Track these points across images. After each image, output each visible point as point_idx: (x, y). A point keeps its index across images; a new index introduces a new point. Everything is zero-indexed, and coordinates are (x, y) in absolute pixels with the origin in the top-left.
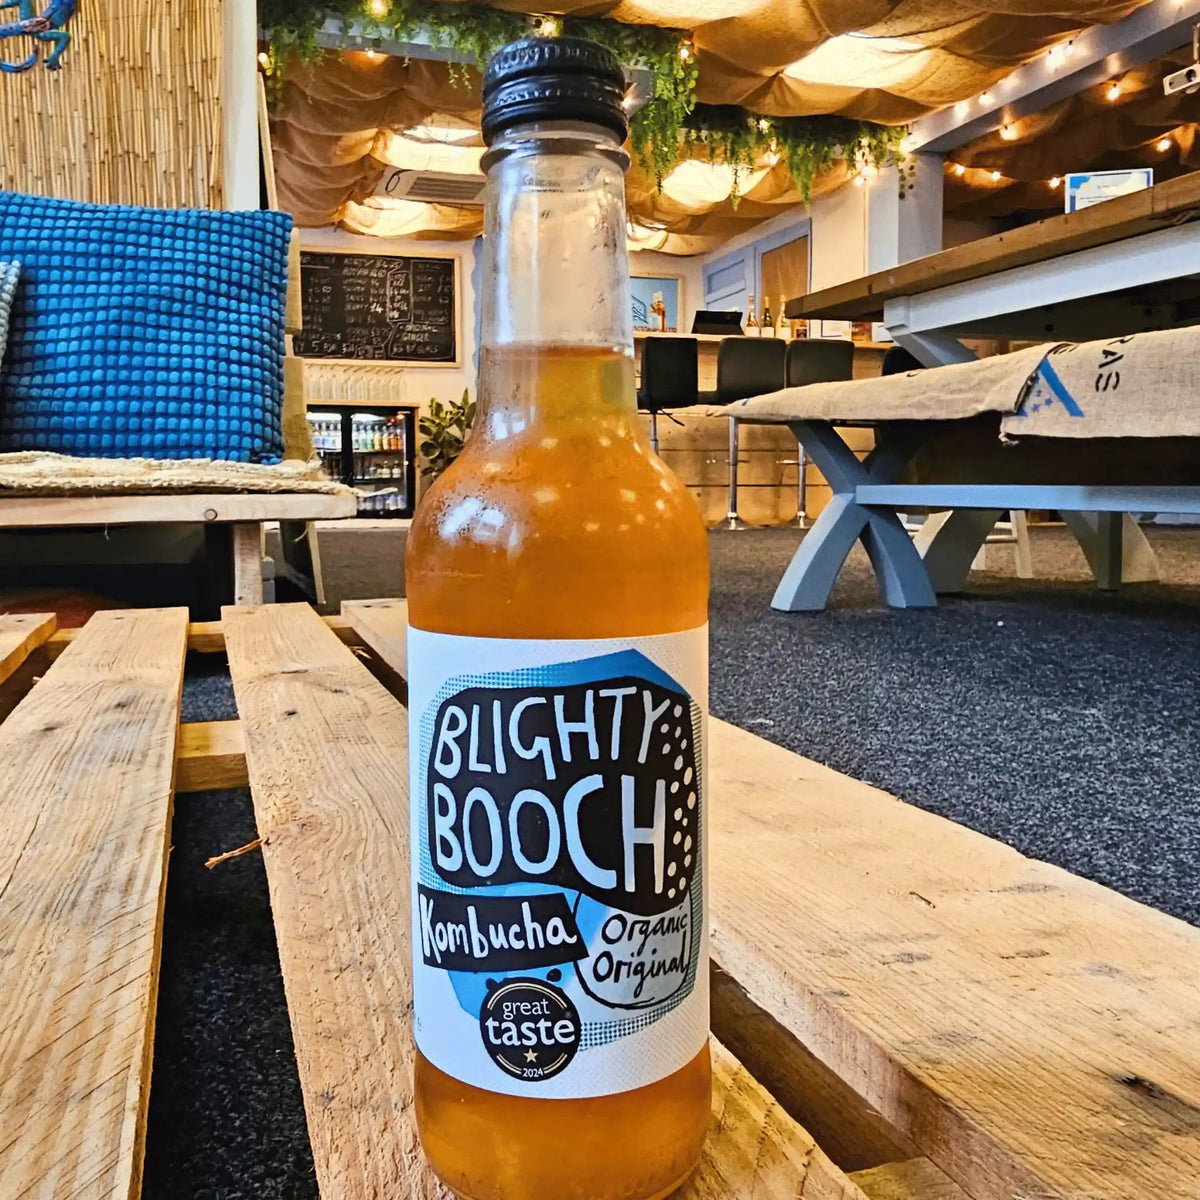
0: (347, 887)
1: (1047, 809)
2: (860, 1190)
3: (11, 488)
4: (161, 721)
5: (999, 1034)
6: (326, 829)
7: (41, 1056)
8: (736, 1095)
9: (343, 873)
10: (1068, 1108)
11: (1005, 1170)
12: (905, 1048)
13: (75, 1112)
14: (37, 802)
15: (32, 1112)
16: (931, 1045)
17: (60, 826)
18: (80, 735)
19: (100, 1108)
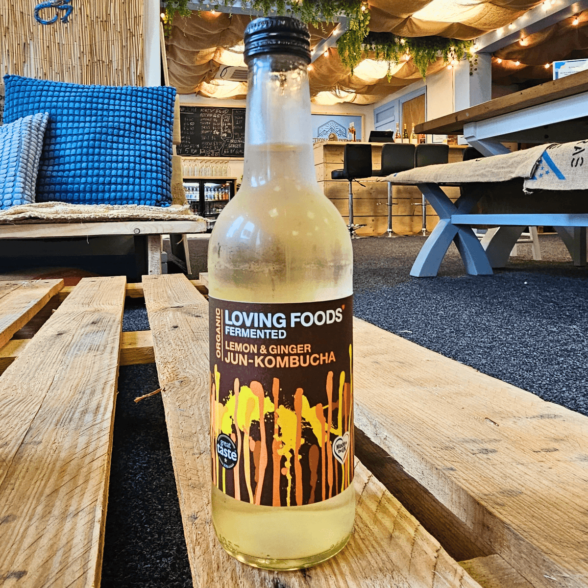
0: (203, 413)
1: (553, 376)
2: (465, 571)
3: (43, 219)
4: (113, 330)
5: (534, 491)
6: (192, 383)
7: (54, 495)
8: (399, 520)
9: (201, 406)
10: (572, 530)
11: (540, 562)
12: (486, 497)
13: (70, 523)
14: (53, 370)
15: (50, 522)
16: (498, 495)
17: (64, 381)
18: (75, 338)
19: (82, 520)
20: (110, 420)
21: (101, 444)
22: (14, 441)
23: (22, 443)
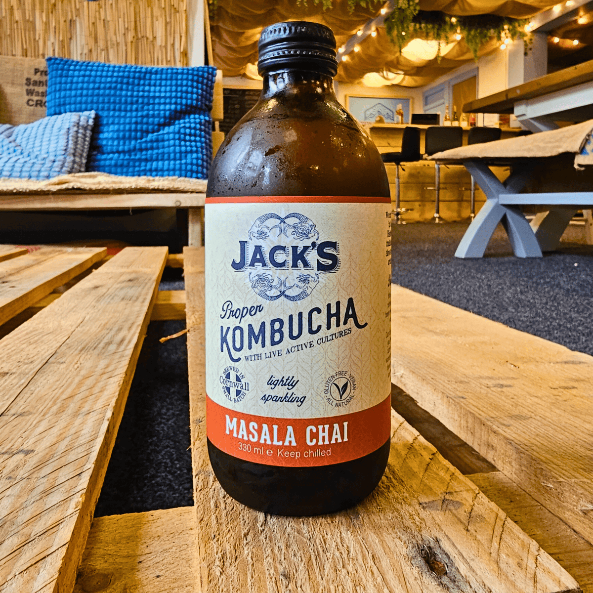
5: (544, 417)
7: (70, 399)
11: (538, 472)
12: (492, 419)
14: (86, 312)
16: (506, 419)
17: (94, 320)
18: (110, 290)
19: (92, 419)
20: (132, 350)
21: (121, 366)
22: (39, 360)
23: (46, 363)
